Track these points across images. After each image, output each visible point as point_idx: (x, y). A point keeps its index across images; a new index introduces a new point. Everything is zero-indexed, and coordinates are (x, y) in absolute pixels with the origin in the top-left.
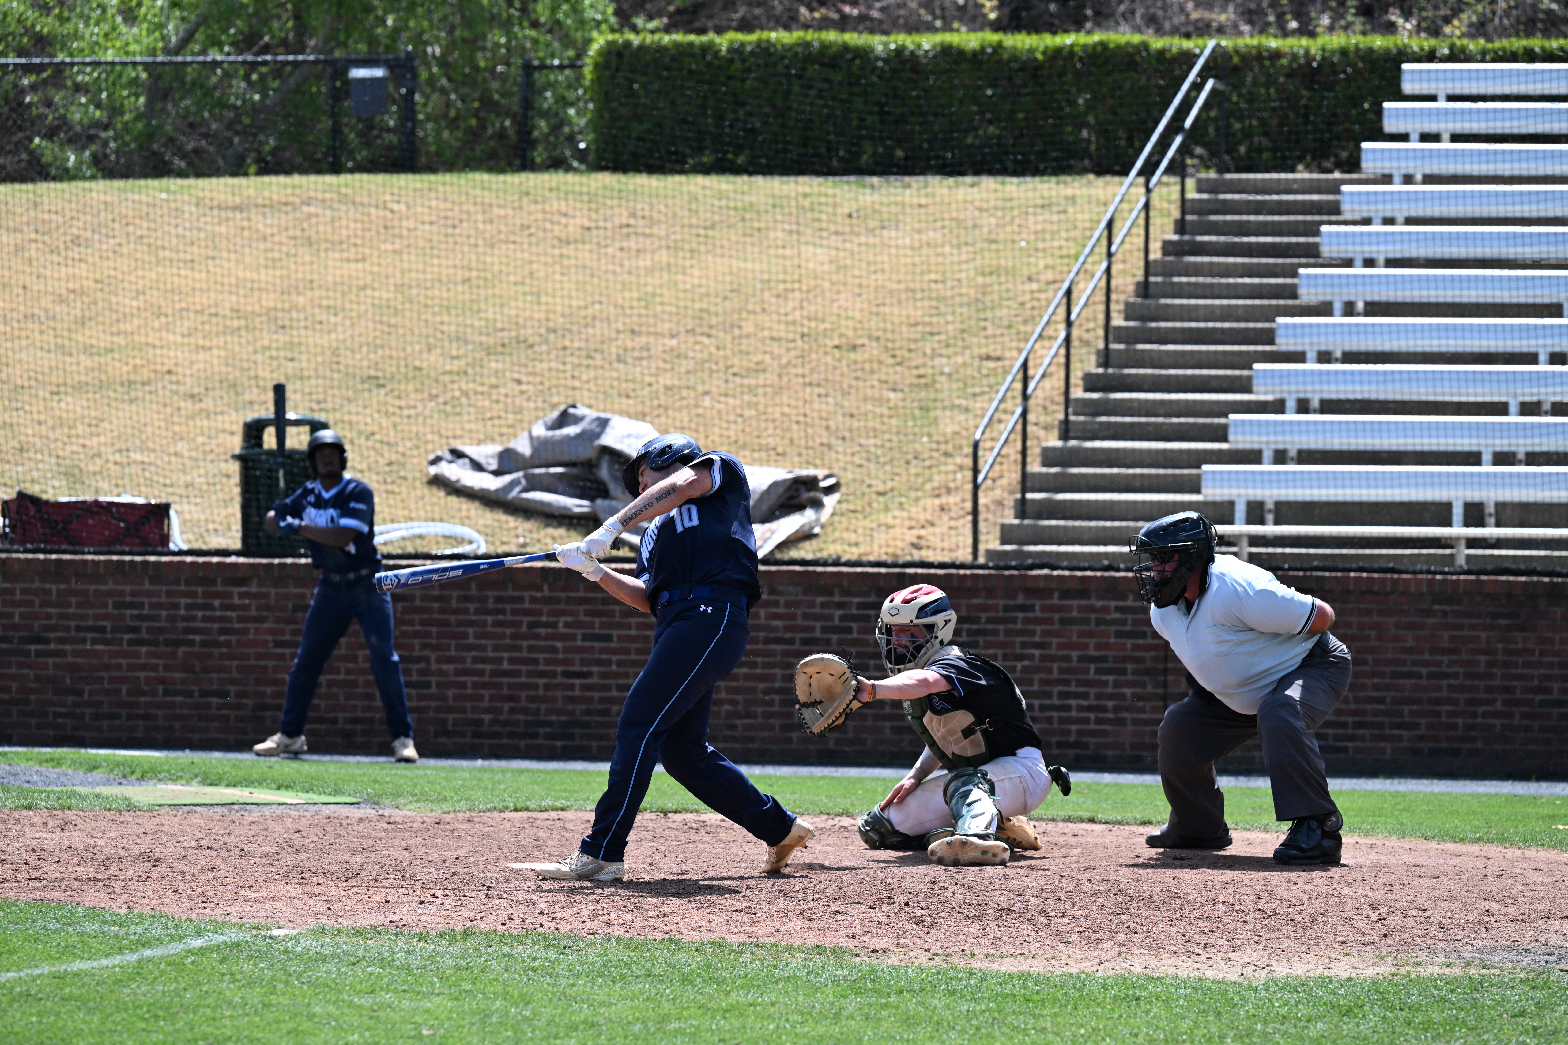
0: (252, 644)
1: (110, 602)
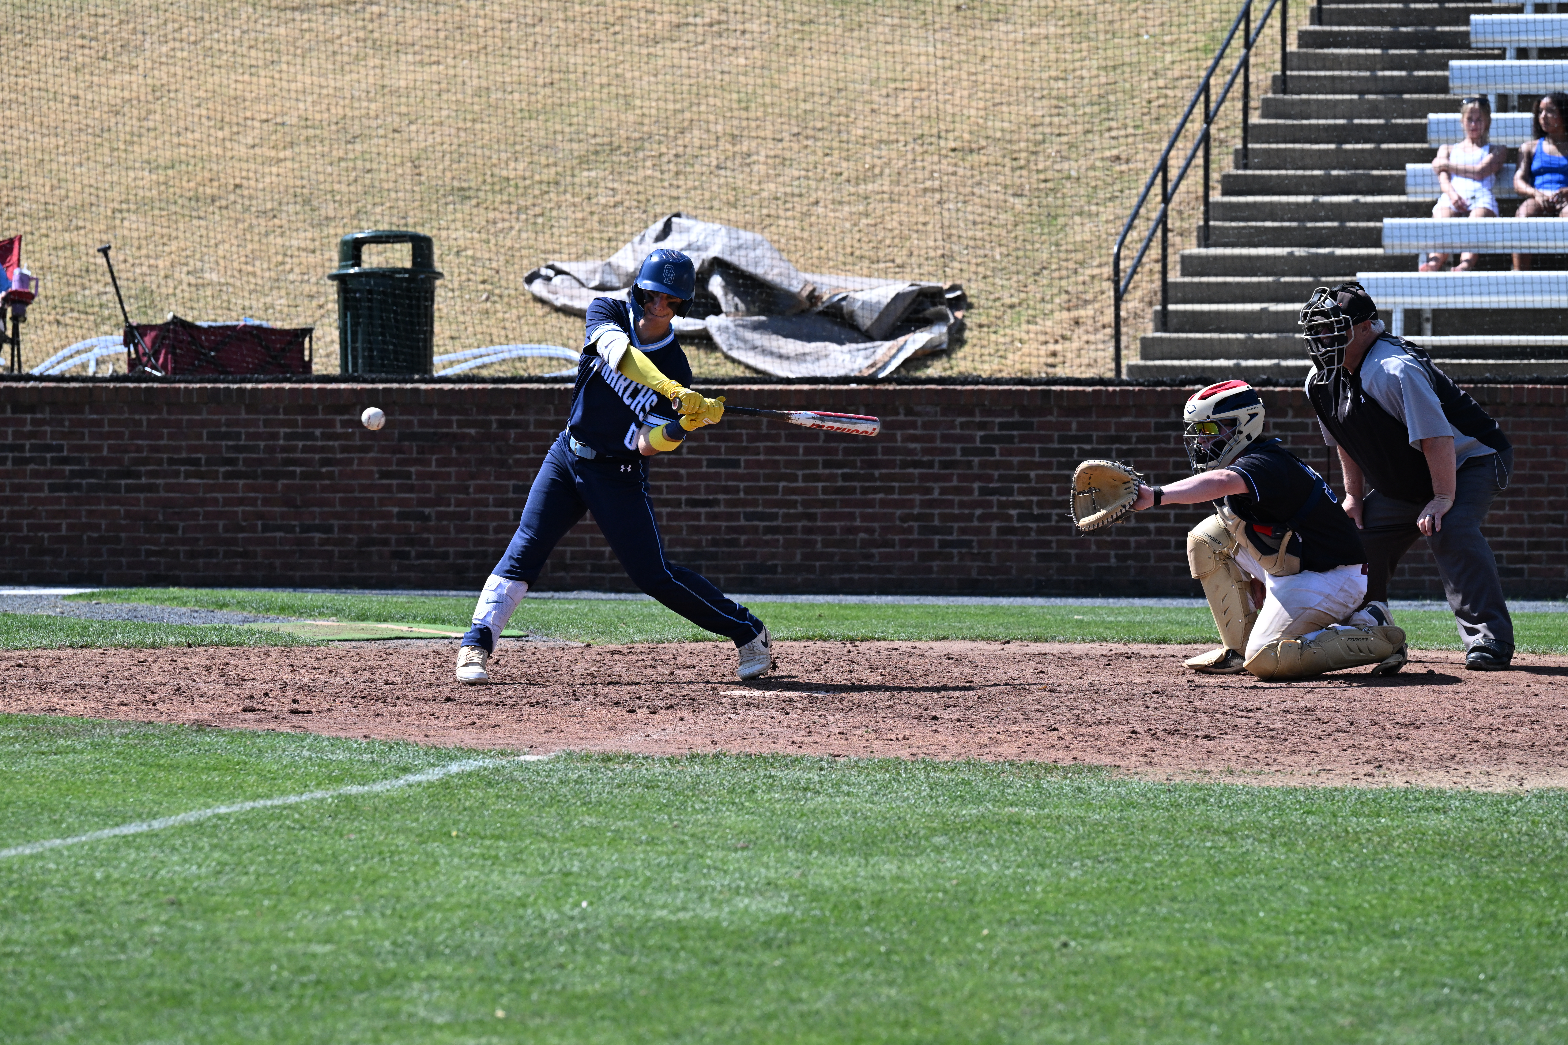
0: (355, 475)
1: (205, 432)
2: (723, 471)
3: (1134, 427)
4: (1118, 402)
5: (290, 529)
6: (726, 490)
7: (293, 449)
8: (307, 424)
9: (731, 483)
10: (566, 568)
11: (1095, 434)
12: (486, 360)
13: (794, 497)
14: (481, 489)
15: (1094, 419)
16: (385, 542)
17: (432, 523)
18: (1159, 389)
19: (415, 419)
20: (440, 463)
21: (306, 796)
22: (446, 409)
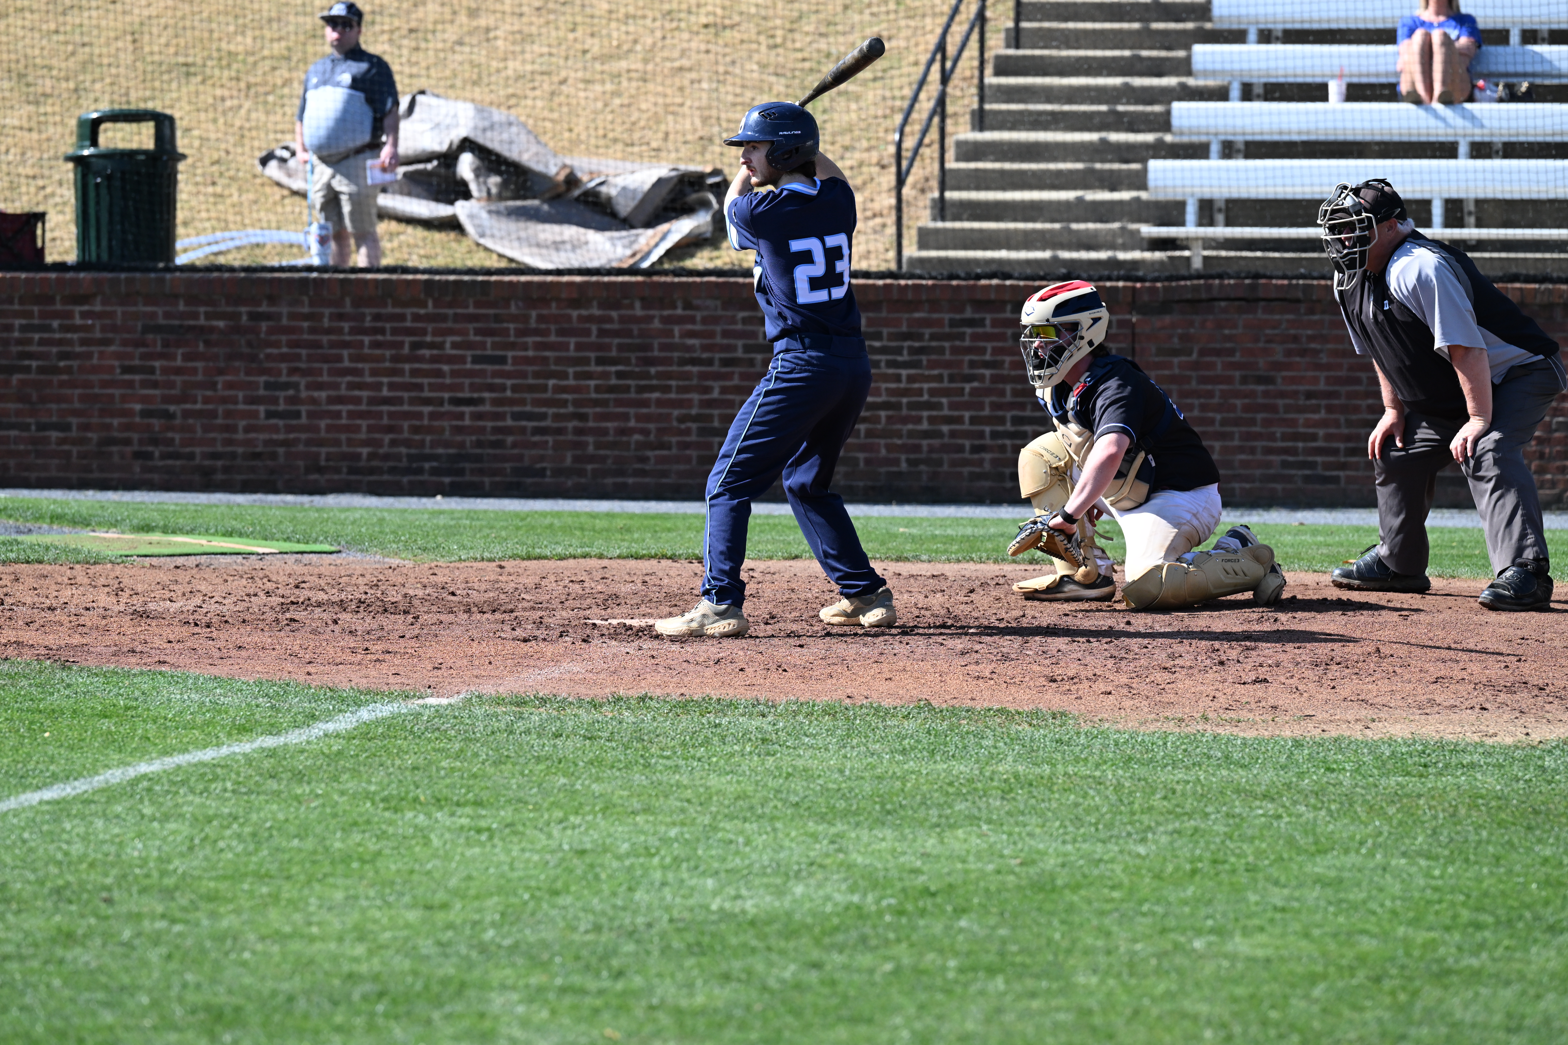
0: (95, 370)
2: (489, 368)
3: (927, 323)
4: (910, 296)
5: (26, 427)
6: (491, 388)
7: (29, 342)
8: (43, 315)
9: (498, 381)
10: (320, 470)
11: (885, 331)
12: (222, 247)
13: (565, 396)
14: (230, 386)
15: (884, 314)
16: (127, 442)
17: (178, 421)
18: (954, 283)
19: (160, 311)
20: (187, 357)
21: (224, 751)
22: (192, 300)
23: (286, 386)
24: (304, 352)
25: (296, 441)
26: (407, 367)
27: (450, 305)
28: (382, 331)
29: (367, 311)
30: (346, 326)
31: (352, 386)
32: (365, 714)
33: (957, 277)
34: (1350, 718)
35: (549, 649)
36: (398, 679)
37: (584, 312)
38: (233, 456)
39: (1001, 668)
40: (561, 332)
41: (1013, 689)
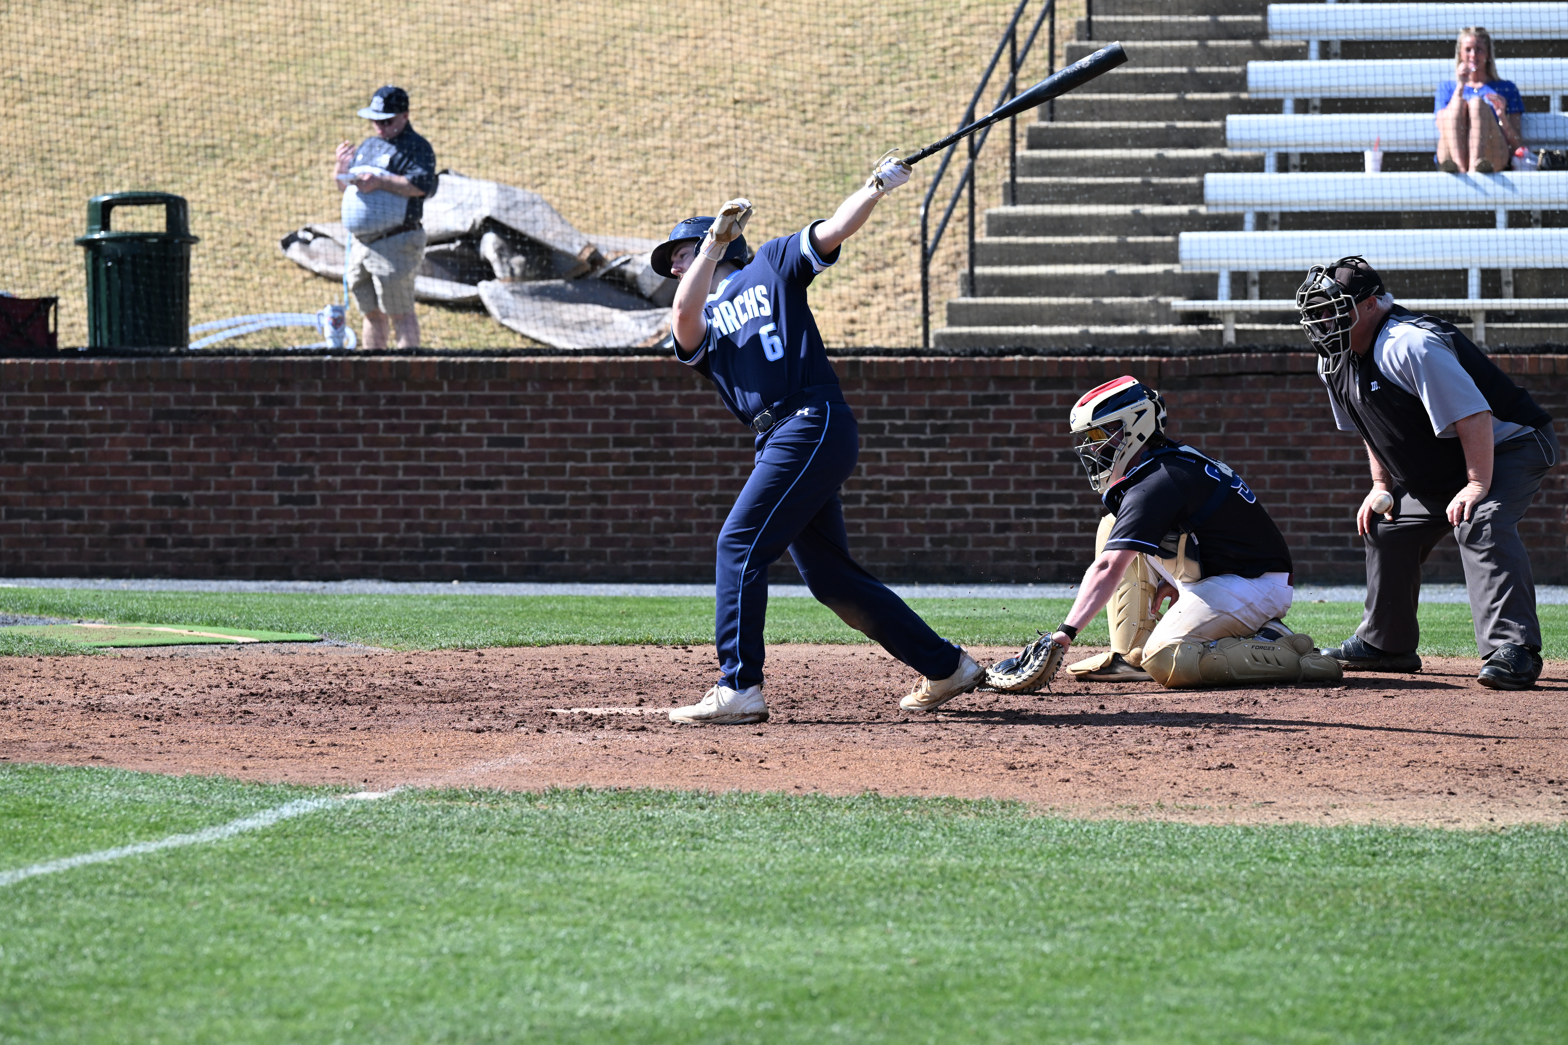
0: (107, 456)
2: (506, 450)
3: (950, 400)
4: (932, 373)
5: (37, 515)
6: (508, 471)
7: (40, 429)
8: (53, 401)
9: (514, 463)
10: (335, 556)
11: (907, 409)
12: (243, 330)
13: (583, 478)
14: (243, 471)
15: (906, 392)
16: (140, 529)
17: (191, 508)
18: (977, 359)
19: (171, 396)
20: (199, 443)
21: (128, 850)
22: (204, 385)
23: (300, 471)
24: (318, 436)
25: (311, 527)
26: (423, 450)
27: (466, 387)
28: (397, 414)
29: (382, 394)
30: (360, 409)
31: (366, 470)
32: (287, 811)
33: (981, 354)
34: (1311, 804)
35: (499, 740)
36: (337, 773)
37: (602, 393)
38: (248, 542)
39: (961, 755)
40: (578, 414)
41: (969, 777)
